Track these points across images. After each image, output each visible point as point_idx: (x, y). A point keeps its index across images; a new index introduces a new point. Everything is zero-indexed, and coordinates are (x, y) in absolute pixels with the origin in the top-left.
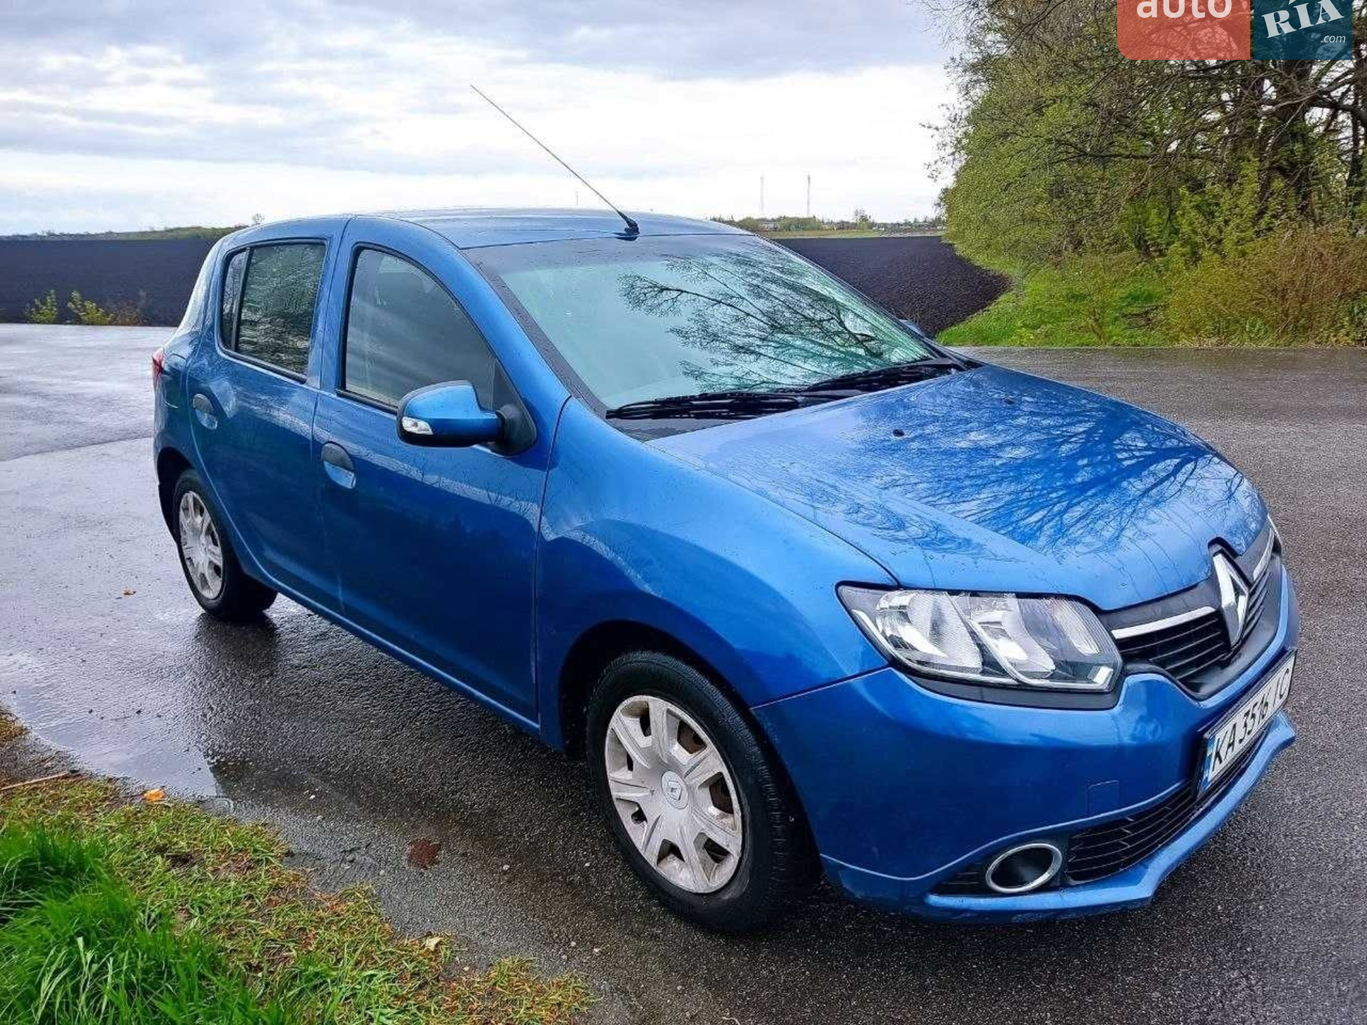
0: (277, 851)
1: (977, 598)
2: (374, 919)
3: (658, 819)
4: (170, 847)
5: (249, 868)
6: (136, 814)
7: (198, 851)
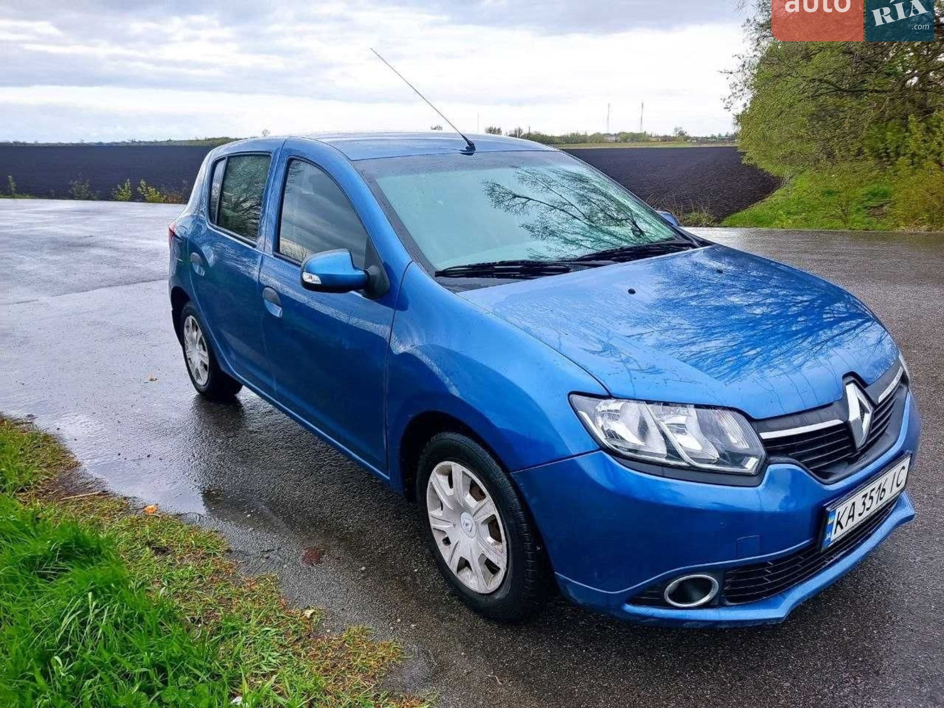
0: (222, 549)
1: (667, 407)
2: (275, 595)
3: (457, 543)
4: (155, 543)
5: (203, 558)
6: (137, 520)
7: (173, 546)
